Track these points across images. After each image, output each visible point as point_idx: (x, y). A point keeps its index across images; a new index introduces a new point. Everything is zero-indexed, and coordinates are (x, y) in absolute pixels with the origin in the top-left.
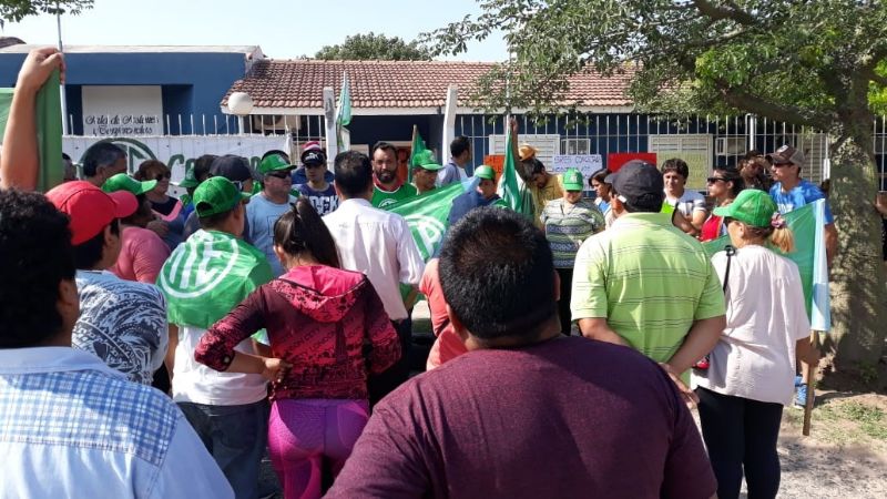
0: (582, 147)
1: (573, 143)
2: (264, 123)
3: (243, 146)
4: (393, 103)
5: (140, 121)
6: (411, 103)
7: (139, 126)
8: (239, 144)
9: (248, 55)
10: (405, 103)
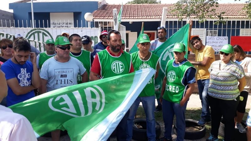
0: (215, 33)
1: (211, 32)
2: (104, 25)
3: (83, 32)
4: (145, 17)
5: (67, 24)
6: (152, 17)
7: (67, 25)
8: (82, 31)
9: (99, 2)
10: (149, 17)
